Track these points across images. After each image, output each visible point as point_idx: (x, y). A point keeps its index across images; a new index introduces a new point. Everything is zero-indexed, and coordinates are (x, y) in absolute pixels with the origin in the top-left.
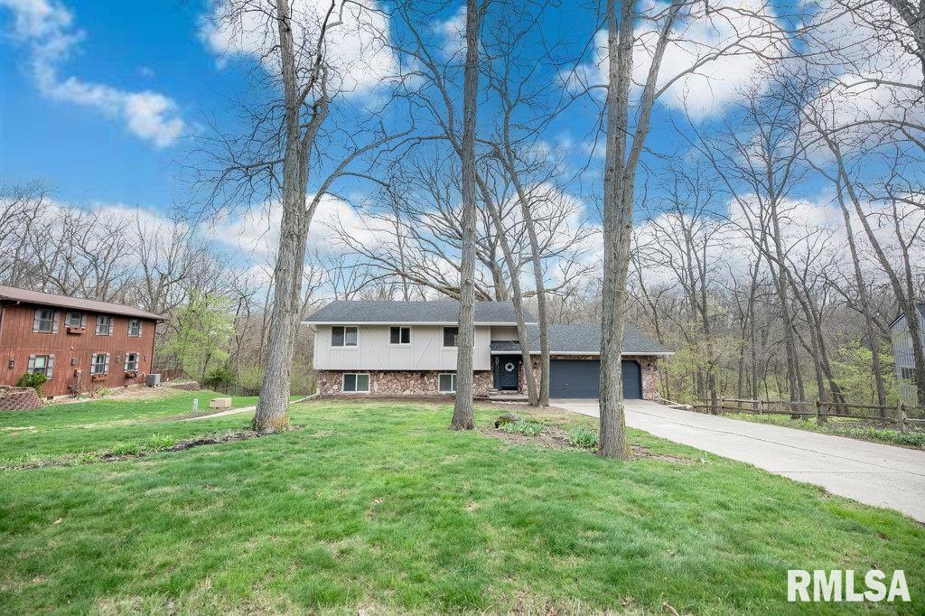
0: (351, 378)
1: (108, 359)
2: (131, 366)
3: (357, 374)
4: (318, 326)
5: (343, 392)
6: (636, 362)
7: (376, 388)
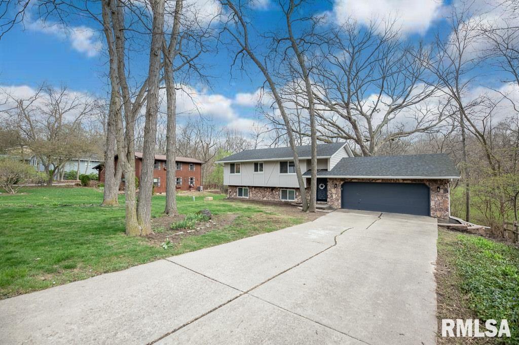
0: (241, 189)
1: (181, 180)
2: (192, 183)
3: (243, 188)
4: (225, 163)
5: (238, 197)
6: (424, 185)
7: (251, 195)
